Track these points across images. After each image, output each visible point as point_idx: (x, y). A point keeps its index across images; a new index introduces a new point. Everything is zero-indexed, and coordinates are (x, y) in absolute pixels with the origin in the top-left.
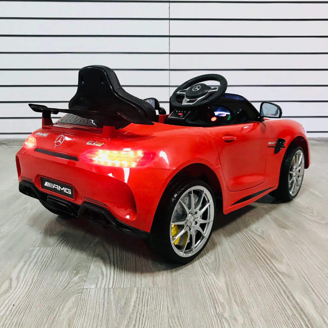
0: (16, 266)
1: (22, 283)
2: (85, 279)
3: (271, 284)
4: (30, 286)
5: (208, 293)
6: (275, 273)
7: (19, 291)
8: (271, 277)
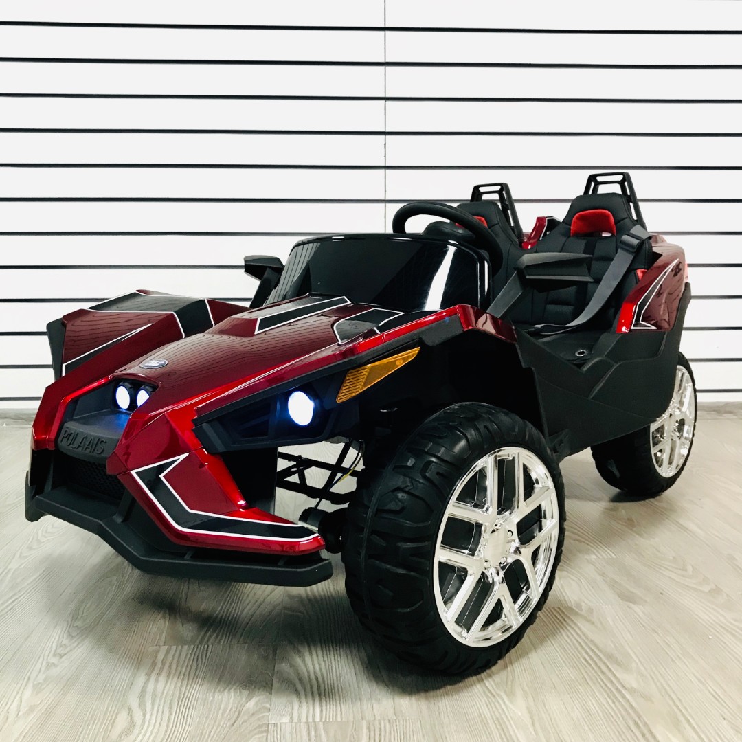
0: (132, 684)
1: (151, 715)
2: (268, 706)
3: (611, 711)
4: (169, 721)
5: (497, 728)
6: (617, 689)
7: (150, 729)
8: (610, 697)
